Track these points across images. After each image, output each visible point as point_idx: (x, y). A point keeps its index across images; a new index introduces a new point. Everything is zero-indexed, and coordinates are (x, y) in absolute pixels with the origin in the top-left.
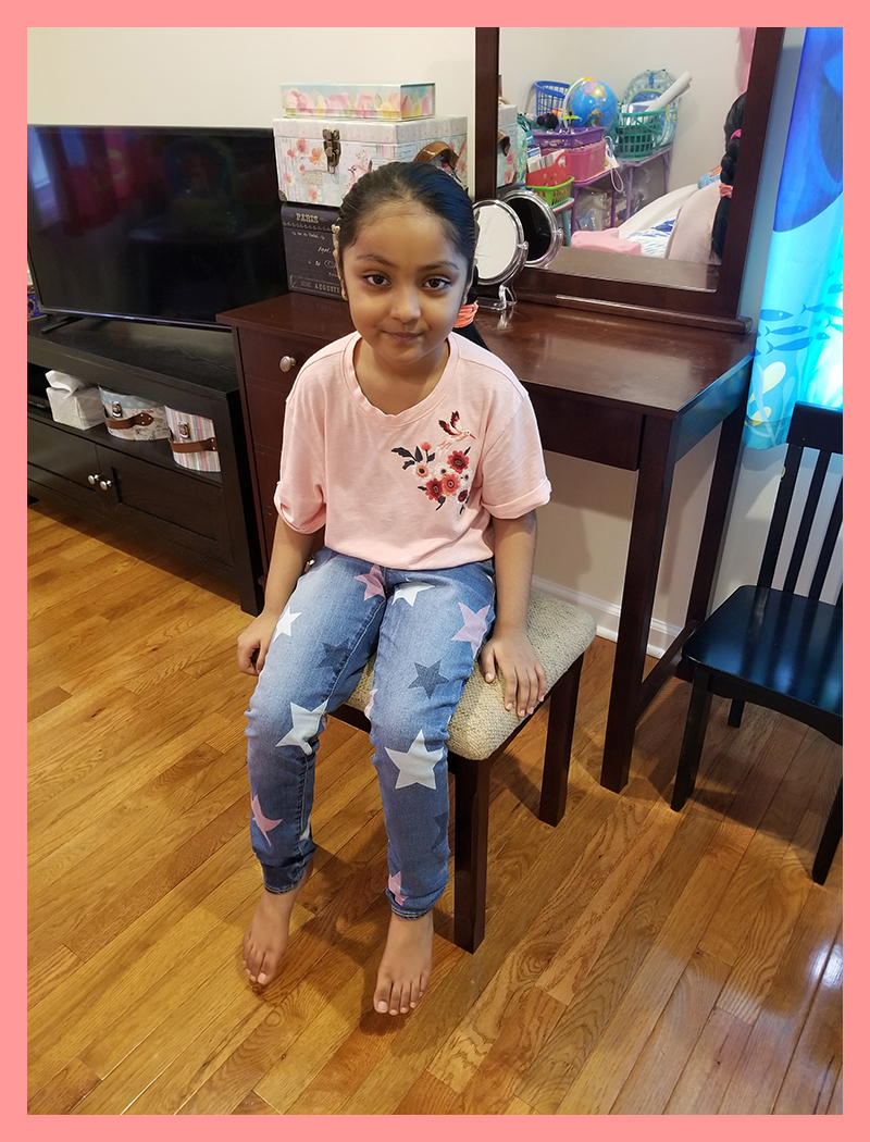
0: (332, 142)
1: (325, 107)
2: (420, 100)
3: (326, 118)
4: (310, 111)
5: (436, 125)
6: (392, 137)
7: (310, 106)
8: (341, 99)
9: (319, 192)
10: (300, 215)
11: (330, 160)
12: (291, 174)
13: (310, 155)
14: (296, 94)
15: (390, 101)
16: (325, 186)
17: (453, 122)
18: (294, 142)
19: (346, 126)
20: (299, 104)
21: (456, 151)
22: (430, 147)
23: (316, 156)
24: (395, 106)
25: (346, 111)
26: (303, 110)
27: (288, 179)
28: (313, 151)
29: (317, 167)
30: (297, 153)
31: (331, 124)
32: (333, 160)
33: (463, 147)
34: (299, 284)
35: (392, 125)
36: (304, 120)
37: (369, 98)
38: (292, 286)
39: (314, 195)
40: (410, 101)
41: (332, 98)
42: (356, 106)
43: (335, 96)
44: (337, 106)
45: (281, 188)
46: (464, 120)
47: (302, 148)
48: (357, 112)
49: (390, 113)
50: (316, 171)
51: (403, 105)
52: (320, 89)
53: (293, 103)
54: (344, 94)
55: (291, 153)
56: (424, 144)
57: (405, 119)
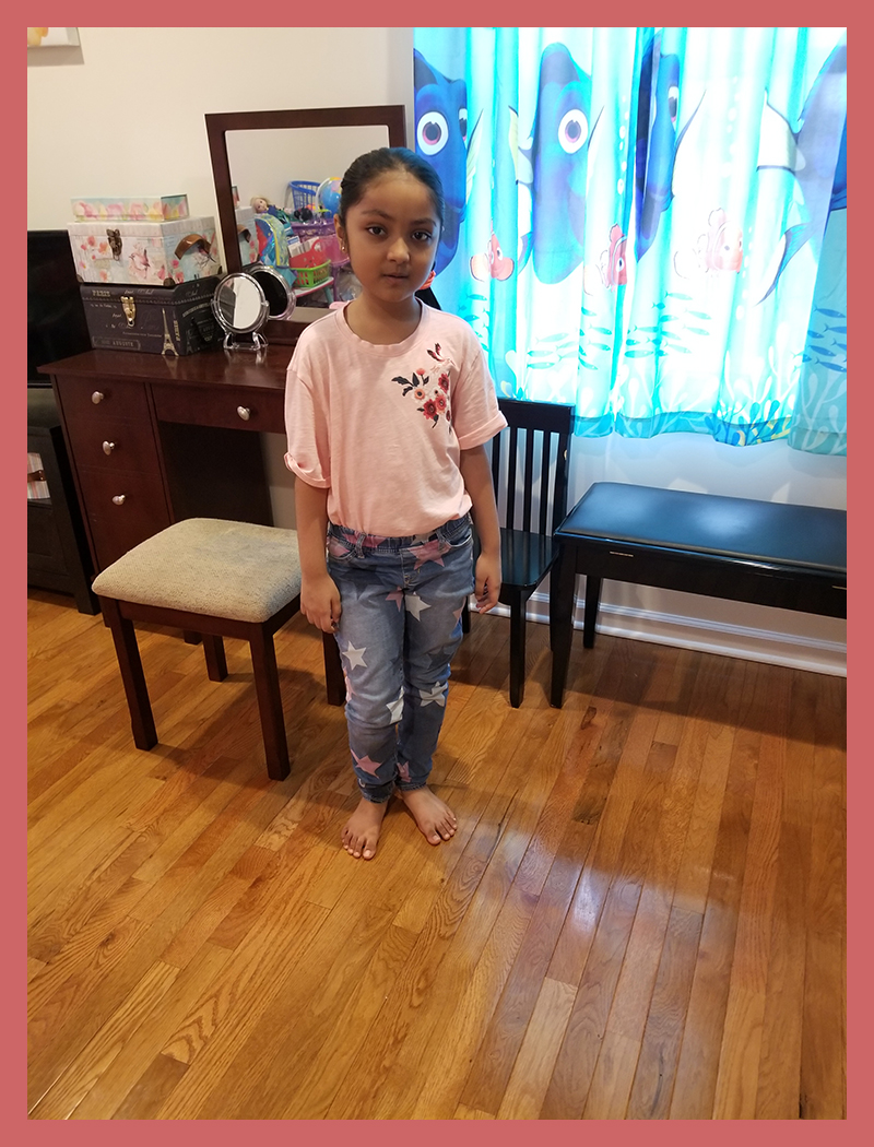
0: (115, 238)
1: (106, 213)
2: (177, 207)
3: (108, 221)
4: (95, 216)
5: (191, 222)
6: (159, 233)
7: (95, 213)
8: (118, 207)
9: (108, 274)
10: (95, 292)
11: (114, 250)
12: (85, 262)
13: (99, 247)
14: (83, 205)
15: (154, 207)
16: (113, 269)
17: (203, 220)
18: (85, 239)
19: (125, 227)
20: (86, 212)
21: (209, 240)
22: (188, 238)
23: (103, 248)
24: (158, 211)
25: (122, 216)
26: (89, 216)
27: (83, 266)
28: (101, 245)
29: (104, 256)
30: (89, 247)
31: (113, 226)
32: (117, 250)
33: (214, 237)
34: (100, 342)
35: (157, 224)
36: (91, 223)
37: (139, 206)
38: (95, 344)
39: (105, 276)
40: (169, 207)
41: (111, 207)
42: (129, 212)
43: (113, 205)
44: (115, 212)
45: (78, 272)
46: (212, 219)
47: (92, 242)
48: (131, 216)
49: (156, 216)
50: (104, 259)
51: (165, 210)
52: (101, 201)
53: (81, 211)
54: (120, 204)
55: (83, 247)
56: (183, 236)
57: (166, 220)
